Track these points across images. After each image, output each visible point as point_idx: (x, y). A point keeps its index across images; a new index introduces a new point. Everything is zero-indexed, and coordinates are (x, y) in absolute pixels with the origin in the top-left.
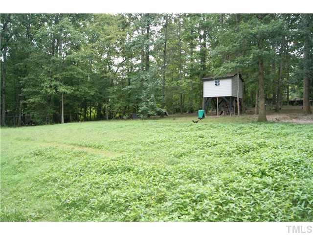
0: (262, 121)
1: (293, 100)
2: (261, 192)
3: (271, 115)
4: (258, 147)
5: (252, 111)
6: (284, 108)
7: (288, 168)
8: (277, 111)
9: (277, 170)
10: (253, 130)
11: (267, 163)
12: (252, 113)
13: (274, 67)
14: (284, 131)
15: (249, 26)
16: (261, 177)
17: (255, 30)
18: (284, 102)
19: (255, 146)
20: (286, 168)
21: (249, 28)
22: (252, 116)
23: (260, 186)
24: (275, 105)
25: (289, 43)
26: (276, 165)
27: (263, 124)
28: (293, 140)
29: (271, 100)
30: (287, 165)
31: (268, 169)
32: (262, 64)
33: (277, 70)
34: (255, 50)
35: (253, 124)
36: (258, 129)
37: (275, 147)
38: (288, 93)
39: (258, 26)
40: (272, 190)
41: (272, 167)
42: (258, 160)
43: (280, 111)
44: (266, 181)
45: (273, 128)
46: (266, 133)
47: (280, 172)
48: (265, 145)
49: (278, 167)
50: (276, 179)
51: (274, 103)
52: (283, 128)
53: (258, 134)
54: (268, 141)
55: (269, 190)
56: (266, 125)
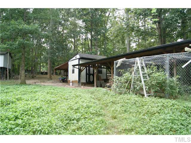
0: (23, 84)
1: (43, 71)
2: (14, 130)
3: (29, 80)
4: (16, 101)
5: (18, 77)
6: (38, 76)
7: (32, 112)
8: (33, 78)
9: (26, 114)
10: (16, 90)
11: (20, 111)
12: (17, 79)
13: (32, 52)
14: (34, 90)
15: (17, 23)
16: (15, 121)
17: (20, 27)
18: (37, 73)
19: (14, 100)
20: (31, 112)
21: (17, 25)
22: (17, 80)
23: (13, 127)
24: (32, 74)
25: (42, 39)
26: (25, 111)
27: (23, 86)
28: (38, 95)
29: (30, 71)
30: (32, 110)
31: (20, 115)
32: (24, 49)
33: (34, 54)
34: (20, 39)
35: (16, 86)
36: (19, 89)
37: (27, 100)
38: (40, 67)
39: (22, 25)
40: (21, 127)
41: (23, 112)
42: (15, 109)
43: (35, 78)
44: (18, 122)
45: (28, 88)
46: (23, 91)
47: (28, 115)
48: (21, 99)
49: (27, 113)
50: (25, 120)
51: (32, 73)
52: (34, 88)
53: (18, 92)
54: (23, 97)
55: (19, 128)
56: (25, 86)
